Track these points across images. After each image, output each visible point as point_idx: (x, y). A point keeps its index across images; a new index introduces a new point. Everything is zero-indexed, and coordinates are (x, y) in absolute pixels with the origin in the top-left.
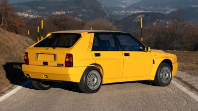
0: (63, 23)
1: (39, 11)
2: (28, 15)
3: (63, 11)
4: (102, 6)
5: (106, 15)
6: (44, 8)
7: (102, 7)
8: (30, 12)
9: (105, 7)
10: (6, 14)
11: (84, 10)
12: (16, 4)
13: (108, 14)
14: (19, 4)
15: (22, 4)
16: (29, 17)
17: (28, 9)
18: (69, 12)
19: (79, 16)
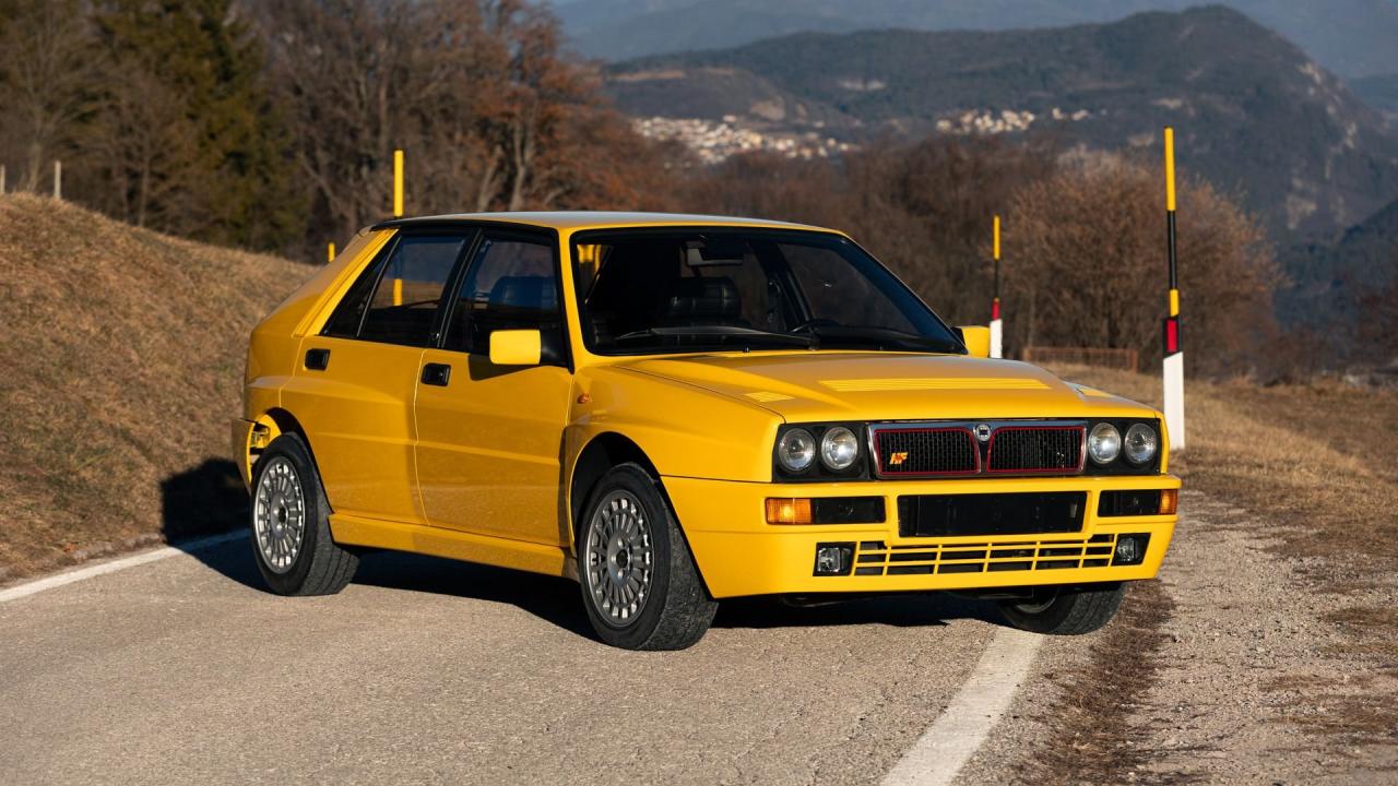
0: (963, 191)
1: (844, 109)
2: (757, 139)
3: (1017, 110)
4: (1309, 69)
5: (1335, 135)
6: (876, 85)
7: (1309, 80)
8: (775, 113)
9: (1331, 80)
10: (546, 125)
11: (1173, 104)
12: (674, 59)
13: (1352, 130)
14: (693, 60)
15: (717, 58)
16: (762, 151)
17: (762, 96)
18: (1056, 113)
19: (1135, 142)
